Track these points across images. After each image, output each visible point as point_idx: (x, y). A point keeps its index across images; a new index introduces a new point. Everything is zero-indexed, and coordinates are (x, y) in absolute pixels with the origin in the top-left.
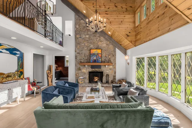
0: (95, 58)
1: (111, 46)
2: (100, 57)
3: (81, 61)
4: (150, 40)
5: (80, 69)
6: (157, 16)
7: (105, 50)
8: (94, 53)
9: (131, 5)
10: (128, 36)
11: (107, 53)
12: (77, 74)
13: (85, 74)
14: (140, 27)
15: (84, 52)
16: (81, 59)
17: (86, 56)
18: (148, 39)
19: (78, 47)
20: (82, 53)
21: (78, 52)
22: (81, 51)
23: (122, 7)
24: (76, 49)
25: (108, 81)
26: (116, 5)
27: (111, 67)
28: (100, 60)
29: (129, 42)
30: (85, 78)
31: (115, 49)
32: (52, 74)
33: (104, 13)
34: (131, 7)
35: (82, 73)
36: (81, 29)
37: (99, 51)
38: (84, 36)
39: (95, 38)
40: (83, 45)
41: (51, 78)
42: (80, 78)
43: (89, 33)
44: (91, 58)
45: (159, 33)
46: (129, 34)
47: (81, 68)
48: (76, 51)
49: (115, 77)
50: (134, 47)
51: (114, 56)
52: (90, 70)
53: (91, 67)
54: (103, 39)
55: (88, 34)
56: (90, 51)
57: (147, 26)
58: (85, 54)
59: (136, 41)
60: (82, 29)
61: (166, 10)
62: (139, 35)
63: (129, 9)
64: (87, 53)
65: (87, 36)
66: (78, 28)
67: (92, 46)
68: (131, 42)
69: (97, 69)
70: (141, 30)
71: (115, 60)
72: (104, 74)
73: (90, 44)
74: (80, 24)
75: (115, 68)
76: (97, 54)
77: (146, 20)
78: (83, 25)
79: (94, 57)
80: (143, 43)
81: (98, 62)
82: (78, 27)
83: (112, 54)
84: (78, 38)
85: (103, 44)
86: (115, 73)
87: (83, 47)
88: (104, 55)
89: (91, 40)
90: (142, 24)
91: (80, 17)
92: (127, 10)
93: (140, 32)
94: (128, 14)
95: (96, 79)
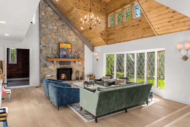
0: (65, 53)
1: (80, 42)
2: (70, 52)
3: (47, 56)
4: (125, 41)
5: (46, 66)
6: (132, 25)
7: (75, 46)
8: (64, 48)
9: (104, 7)
10: (102, 34)
11: (76, 49)
12: (43, 72)
13: (52, 71)
14: (114, 29)
15: (51, 45)
16: (48, 54)
17: (54, 50)
18: (123, 40)
19: (44, 39)
20: (48, 47)
21: (44, 45)
22: (48, 44)
23: (98, 7)
24: (40, 41)
25: (78, 77)
26: (93, 3)
27: (80, 63)
28: (71, 55)
29: (102, 40)
30: (53, 76)
31: (84, 45)
32: (4, 74)
33: (83, 9)
34: (104, 9)
35: (49, 70)
36: (47, 17)
37: (69, 46)
38: (51, 27)
39: (64, 30)
40: (50, 36)
41: (3, 79)
42: (48, 76)
43: (58, 24)
44: (60, 53)
45: (133, 38)
46: (103, 33)
47: (48, 64)
48: (40, 44)
49: (83, 73)
50: (106, 45)
51: (82, 52)
52: (59, 66)
53: (60, 64)
54: (73, 33)
55: (56, 25)
56: (59, 45)
57: (121, 30)
58: (52, 48)
59: (108, 40)
60: (49, 18)
61: (140, 23)
62: (113, 36)
63: (103, 10)
64: (55, 47)
65: (55, 28)
66: (43, 16)
67: (60, 40)
68: (104, 40)
69: (66, 65)
70: (115, 31)
71: (84, 56)
72: (73, 70)
73: (58, 37)
74: (46, 11)
75: (84, 64)
76: (67, 49)
77: (121, 25)
78: (50, 13)
79: (63, 52)
80: (117, 43)
81: (68, 58)
82: (43, 14)
83: (81, 50)
84: (43, 28)
85: (72, 38)
86: (84, 69)
87: (50, 40)
88: (74, 50)
89: (60, 32)
90: (116, 27)
91: (46, 2)
92: (101, 11)
93: (114, 33)
94: (102, 15)
95: (63, 76)
